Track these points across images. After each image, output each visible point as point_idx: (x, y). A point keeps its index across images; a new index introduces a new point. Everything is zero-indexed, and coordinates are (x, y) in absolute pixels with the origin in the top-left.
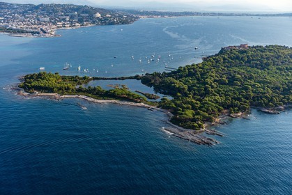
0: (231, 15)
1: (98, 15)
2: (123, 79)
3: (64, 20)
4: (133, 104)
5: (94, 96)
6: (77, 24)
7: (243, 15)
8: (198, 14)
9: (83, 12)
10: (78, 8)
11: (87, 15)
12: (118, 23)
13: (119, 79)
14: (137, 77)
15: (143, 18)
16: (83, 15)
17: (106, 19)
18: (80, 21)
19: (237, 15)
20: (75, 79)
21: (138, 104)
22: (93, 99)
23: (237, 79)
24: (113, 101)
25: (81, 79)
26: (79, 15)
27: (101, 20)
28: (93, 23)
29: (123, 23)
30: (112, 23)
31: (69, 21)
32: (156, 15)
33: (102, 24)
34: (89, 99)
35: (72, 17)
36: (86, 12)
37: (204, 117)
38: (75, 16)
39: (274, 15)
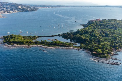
0: (79, 7)
1: (20, 7)
2: (53, 36)
3: (3, 9)
4: (68, 48)
5: (45, 45)
6: (11, 12)
7: (84, 7)
8: (64, 6)
9: (12, 6)
10: (9, 4)
11: (15, 7)
12: (30, 11)
13: (51, 36)
14: (59, 35)
15: (40, 8)
16: (13, 7)
17: (24, 9)
18: (12, 10)
19: (81, 7)
20: (30, 37)
21: (70, 48)
22: (46, 47)
23: (109, 34)
24: (57, 47)
25: (33, 37)
26: (10, 7)
27: (22, 9)
28: (18, 11)
29: (32, 11)
30: (27, 11)
31: (6, 10)
32: (45, 7)
33: (22, 11)
34: (44, 46)
35: (7, 8)
36: (14, 6)
37: (107, 52)
38: (8, 7)
39: (97, 7)
